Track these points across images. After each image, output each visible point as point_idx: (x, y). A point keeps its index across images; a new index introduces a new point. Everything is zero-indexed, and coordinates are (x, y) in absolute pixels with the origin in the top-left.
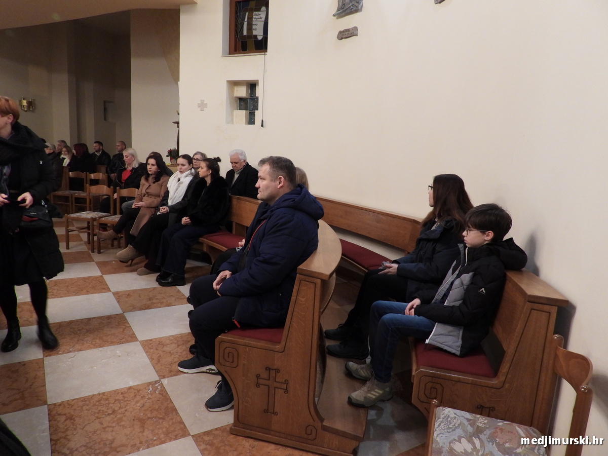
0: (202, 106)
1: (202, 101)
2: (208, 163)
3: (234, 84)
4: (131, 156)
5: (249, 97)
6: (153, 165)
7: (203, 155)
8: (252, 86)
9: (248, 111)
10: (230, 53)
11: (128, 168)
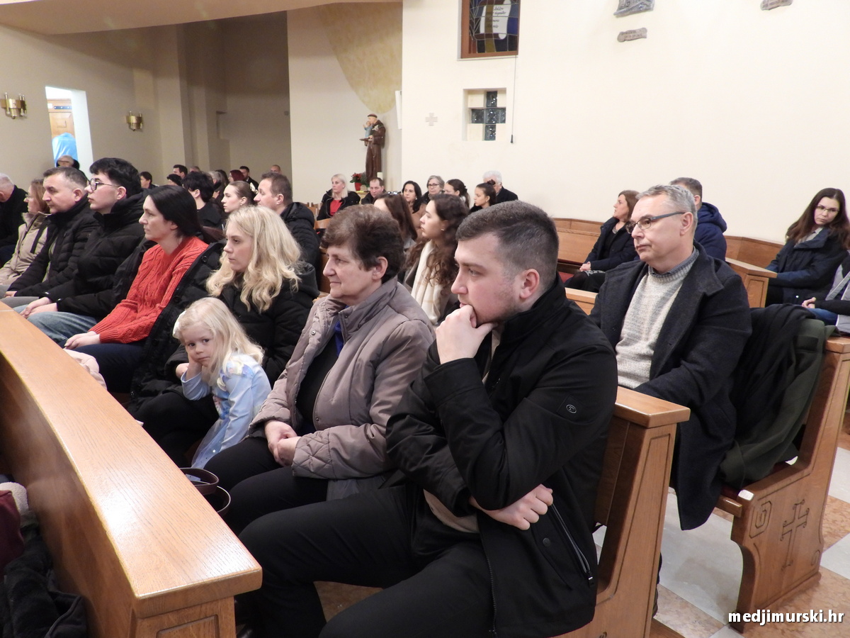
0: (432, 120)
1: (432, 115)
2: (484, 189)
3: (470, 92)
4: (341, 183)
5: (486, 107)
6: (411, 191)
7: (439, 178)
8: (491, 95)
9: (484, 125)
10: (462, 57)
11: (335, 197)
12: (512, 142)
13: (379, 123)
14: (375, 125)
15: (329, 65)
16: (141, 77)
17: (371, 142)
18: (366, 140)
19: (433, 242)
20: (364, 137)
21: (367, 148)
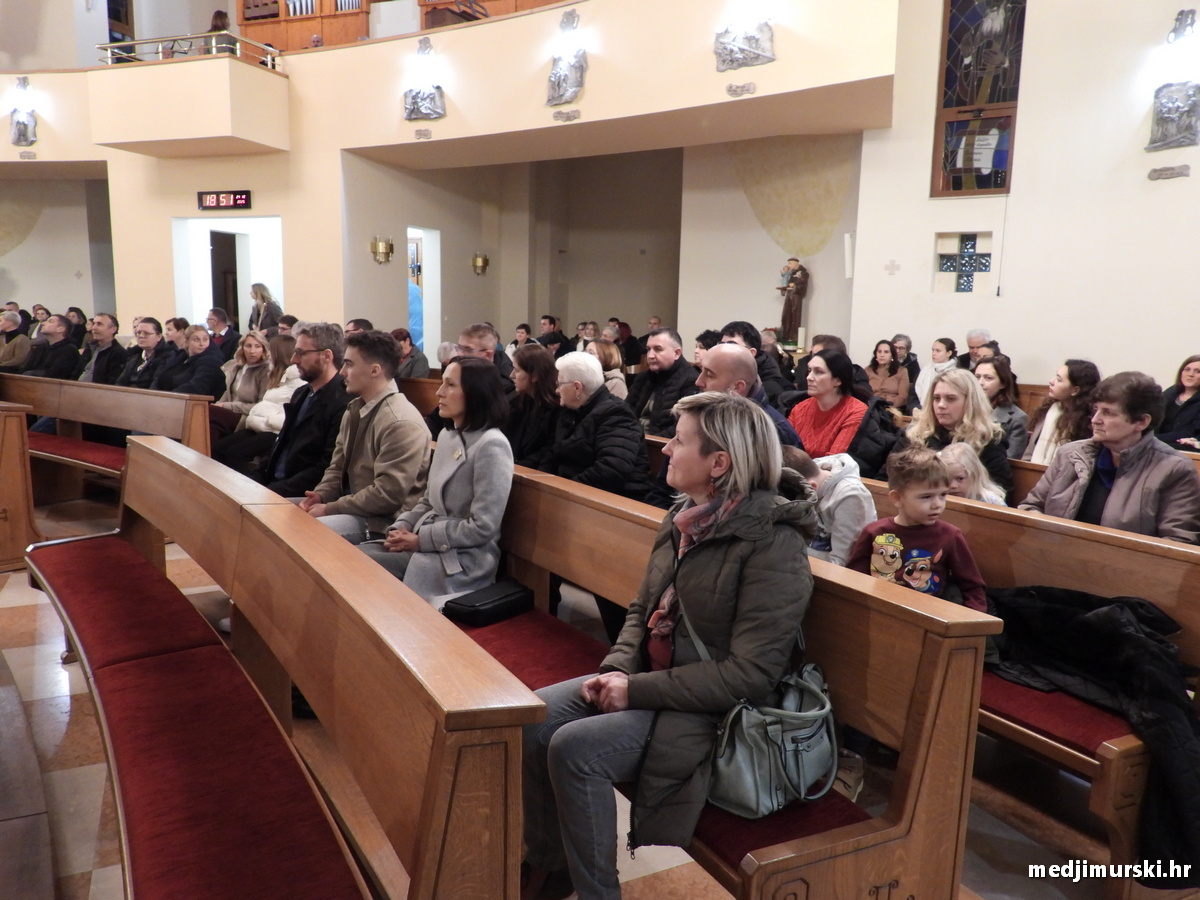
0: (892, 268)
1: (892, 262)
3: (941, 236)
5: (959, 253)
6: (886, 352)
8: (968, 239)
9: (957, 273)
10: (932, 196)
12: (998, 295)
13: (801, 268)
14: (797, 271)
15: (733, 199)
16: (489, 213)
17: (790, 291)
18: (783, 289)
19: (1063, 404)
20: (781, 286)
21: (784, 298)
